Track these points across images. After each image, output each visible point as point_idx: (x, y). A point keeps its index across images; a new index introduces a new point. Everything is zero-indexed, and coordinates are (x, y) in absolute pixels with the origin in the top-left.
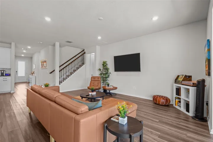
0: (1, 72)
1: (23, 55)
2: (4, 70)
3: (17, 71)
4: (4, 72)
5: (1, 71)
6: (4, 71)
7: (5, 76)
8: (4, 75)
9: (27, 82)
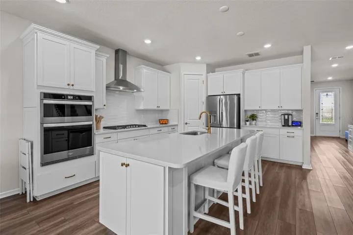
0: (284, 117)
1: (330, 78)
2: (290, 112)
3: (317, 114)
4: (288, 117)
5: (284, 115)
6: (288, 115)
7: (292, 126)
8: (290, 124)
9: (339, 138)
